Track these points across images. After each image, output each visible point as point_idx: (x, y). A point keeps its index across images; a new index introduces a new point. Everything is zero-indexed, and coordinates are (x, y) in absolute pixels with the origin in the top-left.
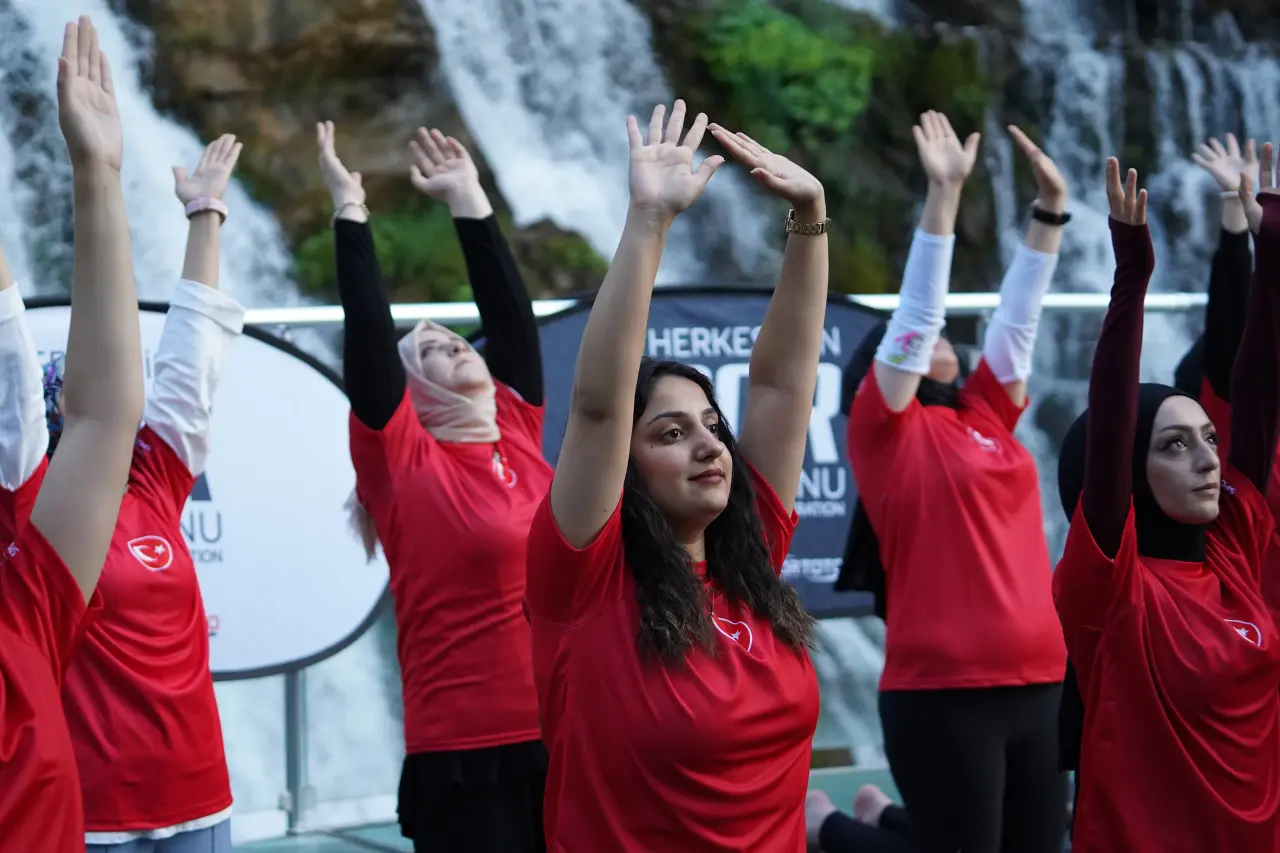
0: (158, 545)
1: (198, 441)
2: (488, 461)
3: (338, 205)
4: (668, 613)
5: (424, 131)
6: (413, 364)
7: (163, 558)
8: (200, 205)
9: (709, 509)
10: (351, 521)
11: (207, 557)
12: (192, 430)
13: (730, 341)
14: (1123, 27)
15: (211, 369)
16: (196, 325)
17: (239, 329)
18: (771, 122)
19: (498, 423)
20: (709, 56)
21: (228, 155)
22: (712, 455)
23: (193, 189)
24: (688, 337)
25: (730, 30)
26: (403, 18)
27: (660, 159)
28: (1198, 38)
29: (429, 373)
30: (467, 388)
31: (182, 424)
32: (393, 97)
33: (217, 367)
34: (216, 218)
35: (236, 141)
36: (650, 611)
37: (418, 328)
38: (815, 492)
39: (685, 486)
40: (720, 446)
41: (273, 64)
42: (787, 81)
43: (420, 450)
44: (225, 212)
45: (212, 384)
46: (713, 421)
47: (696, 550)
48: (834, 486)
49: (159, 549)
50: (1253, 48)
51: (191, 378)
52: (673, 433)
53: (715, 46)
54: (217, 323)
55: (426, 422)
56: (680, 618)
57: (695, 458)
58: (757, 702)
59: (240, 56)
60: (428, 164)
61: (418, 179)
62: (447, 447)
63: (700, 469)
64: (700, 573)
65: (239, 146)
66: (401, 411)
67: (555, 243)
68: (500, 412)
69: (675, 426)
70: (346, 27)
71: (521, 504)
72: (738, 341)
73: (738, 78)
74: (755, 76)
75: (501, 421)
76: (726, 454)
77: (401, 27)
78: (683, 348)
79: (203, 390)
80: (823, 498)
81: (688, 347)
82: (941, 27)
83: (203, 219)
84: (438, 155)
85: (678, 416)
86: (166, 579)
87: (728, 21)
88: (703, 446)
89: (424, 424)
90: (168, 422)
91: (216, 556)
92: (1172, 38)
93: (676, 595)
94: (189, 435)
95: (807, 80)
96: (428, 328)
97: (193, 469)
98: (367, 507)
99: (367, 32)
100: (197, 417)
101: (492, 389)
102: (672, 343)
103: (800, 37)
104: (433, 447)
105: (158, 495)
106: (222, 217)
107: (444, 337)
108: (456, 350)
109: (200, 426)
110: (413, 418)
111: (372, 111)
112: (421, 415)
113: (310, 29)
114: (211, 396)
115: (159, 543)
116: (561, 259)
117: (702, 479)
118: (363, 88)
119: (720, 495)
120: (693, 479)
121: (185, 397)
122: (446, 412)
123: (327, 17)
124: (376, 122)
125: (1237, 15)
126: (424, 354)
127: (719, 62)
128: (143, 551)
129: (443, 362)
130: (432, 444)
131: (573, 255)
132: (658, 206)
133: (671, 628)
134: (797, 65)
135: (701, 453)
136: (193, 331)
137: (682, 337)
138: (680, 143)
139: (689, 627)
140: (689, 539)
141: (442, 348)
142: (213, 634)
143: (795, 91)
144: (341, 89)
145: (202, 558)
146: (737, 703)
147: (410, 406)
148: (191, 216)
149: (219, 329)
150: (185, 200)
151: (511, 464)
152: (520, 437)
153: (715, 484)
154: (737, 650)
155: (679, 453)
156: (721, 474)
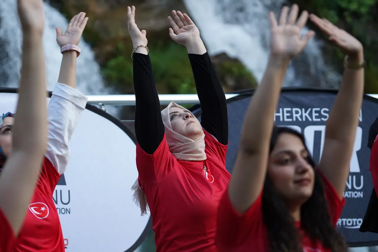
0: (43, 207)
1: (63, 159)
2: (202, 170)
3: (135, 46)
5: (174, 11)
6: (167, 123)
7: (45, 213)
8: (67, 47)
9: (303, 196)
10: (134, 195)
11: (63, 211)
12: (60, 153)
13: (311, 114)
15: (70, 125)
16: (64, 105)
17: (84, 106)
21: (82, 23)
22: (305, 171)
23: (65, 39)
24: (291, 112)
29: (174, 127)
30: (192, 134)
31: (56, 151)
33: (73, 124)
34: (75, 54)
35: (86, 16)
37: (169, 106)
38: (350, 187)
39: (292, 185)
40: (309, 167)
43: (169, 164)
44: (80, 51)
45: (70, 132)
46: (305, 155)
47: (296, 216)
48: (358, 184)
49: (43, 209)
51: (60, 129)
52: (287, 160)
54: (73, 103)
55: (173, 150)
57: (297, 172)
60: (176, 27)
61: (173, 34)
62: (182, 162)
63: (298, 177)
64: (297, 226)
65: (87, 18)
66: (161, 146)
67: (227, 64)
68: (207, 146)
69: (287, 157)
71: (217, 192)
72: (314, 115)
76: (311, 170)
78: (288, 117)
79: (66, 135)
80: (353, 189)
81: (291, 117)
83: (69, 54)
84: (181, 23)
85: (289, 152)
86: (46, 223)
88: (300, 167)
89: (171, 151)
90: (49, 149)
91: (68, 211)
94: (58, 156)
96: (174, 106)
97: (59, 171)
98: (143, 189)
100: (63, 148)
101: (204, 135)
102: (283, 114)
104: (176, 163)
105: (43, 183)
106: (78, 53)
107: (181, 110)
108: (187, 117)
109: (64, 152)
110: (167, 149)
112: (170, 147)
114: (69, 138)
115: (43, 206)
116: (230, 72)
117: (300, 182)
119: (308, 190)
120: (296, 182)
121: (57, 138)
122: (181, 146)
126: (172, 118)
128: (34, 209)
129: (181, 122)
130: (175, 160)
131: (235, 70)
135: (300, 170)
136: (62, 107)
137: (287, 112)
140: (293, 210)
141: (180, 115)
142: (66, 248)
145: (61, 211)
147: (166, 142)
148: (63, 53)
149: (74, 106)
150: (61, 45)
151: (212, 172)
152: (216, 159)
153: (306, 185)
155: (289, 170)
156: (309, 180)
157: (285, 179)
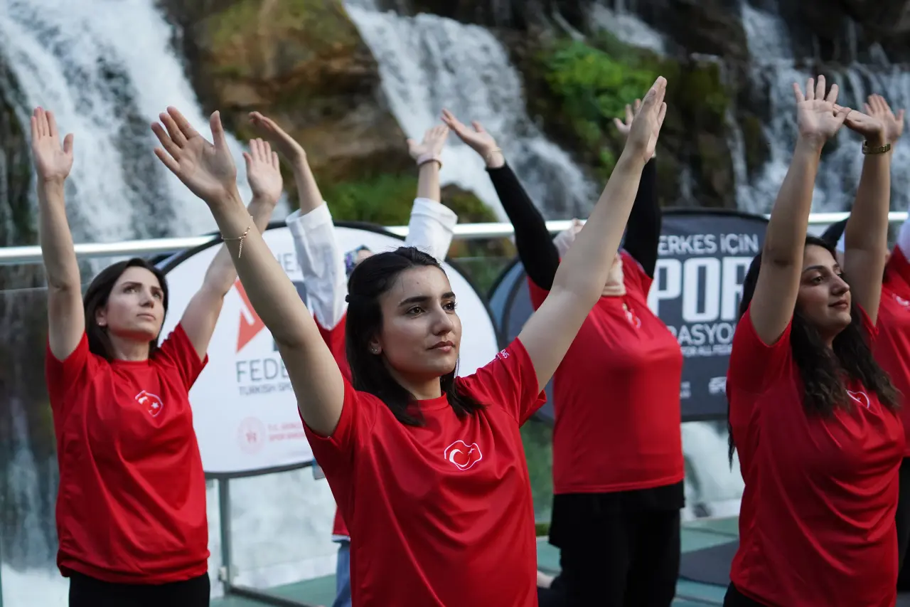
4: (822, 385)
9: (841, 323)
13: (692, 244)
14: (812, 55)
18: (589, 119)
19: (625, 283)
20: (549, 77)
22: (842, 291)
25: (562, 61)
26: (358, 56)
27: (815, 108)
28: (861, 61)
32: (353, 107)
36: (811, 384)
39: (827, 310)
41: (277, 87)
42: (599, 92)
50: (896, 68)
52: (818, 279)
53: (552, 71)
56: (829, 387)
57: (832, 294)
58: (874, 441)
59: (257, 82)
69: (819, 275)
70: (323, 63)
72: (697, 244)
73: (568, 91)
74: (579, 90)
75: (627, 281)
77: (357, 62)
82: (695, 56)
83: (429, 165)
85: (821, 268)
87: (561, 55)
88: (836, 286)
92: (845, 61)
93: (826, 374)
95: (612, 92)
99: (336, 65)
103: (607, 64)
111: (340, 116)
113: (301, 64)
117: (836, 306)
118: (334, 102)
119: (846, 316)
120: (831, 306)
123: (311, 56)
124: (343, 123)
125: (884, 47)
127: (555, 81)
132: (817, 135)
133: (825, 394)
134: (605, 83)
135: (836, 290)
138: (825, 99)
139: (836, 394)
143: (604, 99)
144: (320, 102)
146: (865, 440)
153: (844, 309)
154: (862, 407)
155: (823, 290)
156: (845, 302)
157: (818, 302)
